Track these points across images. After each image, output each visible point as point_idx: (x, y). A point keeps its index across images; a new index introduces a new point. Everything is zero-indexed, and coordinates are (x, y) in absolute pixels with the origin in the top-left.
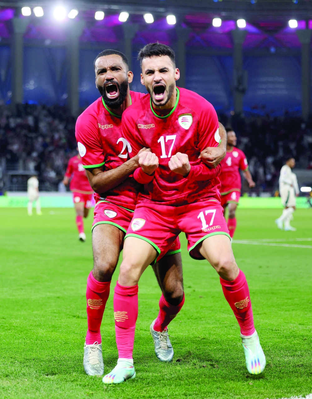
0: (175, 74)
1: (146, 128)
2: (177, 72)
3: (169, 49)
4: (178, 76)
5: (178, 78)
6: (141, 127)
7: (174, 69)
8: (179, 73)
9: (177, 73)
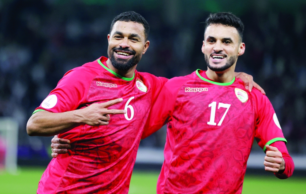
0: (240, 48)
1: (194, 91)
2: (243, 46)
3: (239, 22)
4: (242, 51)
5: (242, 54)
6: (189, 91)
7: (240, 43)
8: (244, 48)
9: (241, 48)
